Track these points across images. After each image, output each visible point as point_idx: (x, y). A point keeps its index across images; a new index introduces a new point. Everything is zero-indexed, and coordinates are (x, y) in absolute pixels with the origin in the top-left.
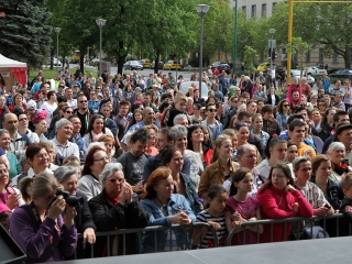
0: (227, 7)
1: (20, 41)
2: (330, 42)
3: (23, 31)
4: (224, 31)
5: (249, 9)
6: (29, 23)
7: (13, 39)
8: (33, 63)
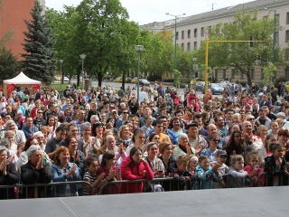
0: (171, 44)
1: (38, 68)
2: (237, 66)
3: (40, 63)
4: (170, 59)
5: (186, 46)
6: (43, 58)
7: (35, 67)
8: (45, 81)
